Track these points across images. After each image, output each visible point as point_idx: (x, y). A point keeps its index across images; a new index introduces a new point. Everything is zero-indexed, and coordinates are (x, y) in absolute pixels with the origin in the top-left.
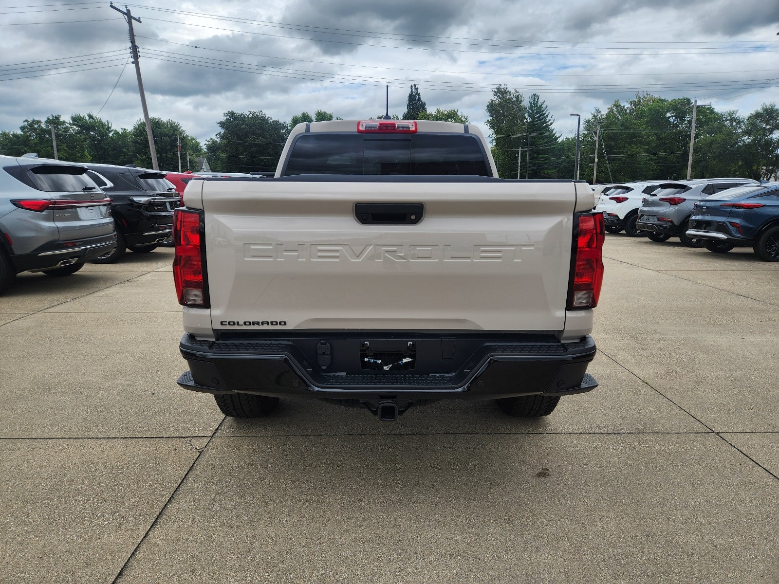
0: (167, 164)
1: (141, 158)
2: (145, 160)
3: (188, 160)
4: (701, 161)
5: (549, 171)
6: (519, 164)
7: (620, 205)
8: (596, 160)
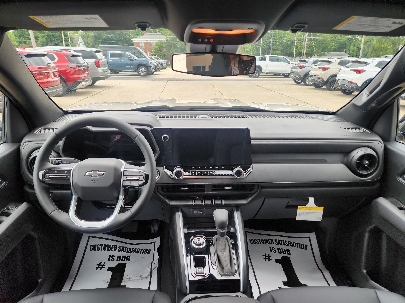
0: (57, 39)
1: (41, 35)
2: (43, 36)
3: (69, 36)
4: (367, 42)
5: (277, 46)
6: (262, 42)
7: (359, 75)
8: (307, 40)
